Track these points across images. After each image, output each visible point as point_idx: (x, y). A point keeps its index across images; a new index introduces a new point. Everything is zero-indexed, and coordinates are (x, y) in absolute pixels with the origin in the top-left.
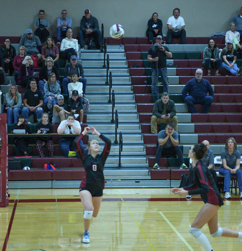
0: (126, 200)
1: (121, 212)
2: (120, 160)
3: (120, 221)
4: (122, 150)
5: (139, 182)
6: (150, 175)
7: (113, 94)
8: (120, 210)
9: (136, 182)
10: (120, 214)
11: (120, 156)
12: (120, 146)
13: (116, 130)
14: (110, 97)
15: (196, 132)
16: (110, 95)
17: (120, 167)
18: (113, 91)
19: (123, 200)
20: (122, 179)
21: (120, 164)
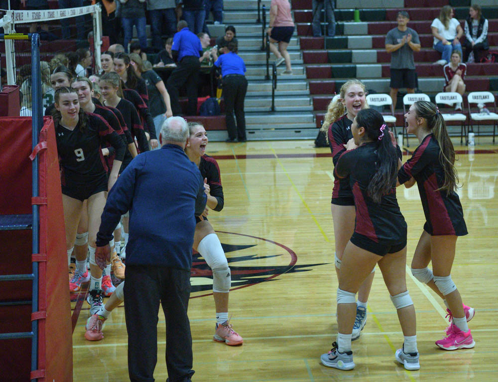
0: (280, 156)
1: (276, 173)
2: (273, 101)
3: (275, 185)
4: (275, 88)
5: (300, 132)
6: (315, 122)
7: (264, 10)
8: (274, 170)
9: (296, 132)
10: (275, 176)
11: (273, 96)
12: (273, 83)
13: (267, 60)
14: (259, 15)
15: (379, 61)
16: (259, 12)
17: (273, 111)
18: (264, 6)
19: (277, 157)
20: (276, 128)
21: (273, 107)
